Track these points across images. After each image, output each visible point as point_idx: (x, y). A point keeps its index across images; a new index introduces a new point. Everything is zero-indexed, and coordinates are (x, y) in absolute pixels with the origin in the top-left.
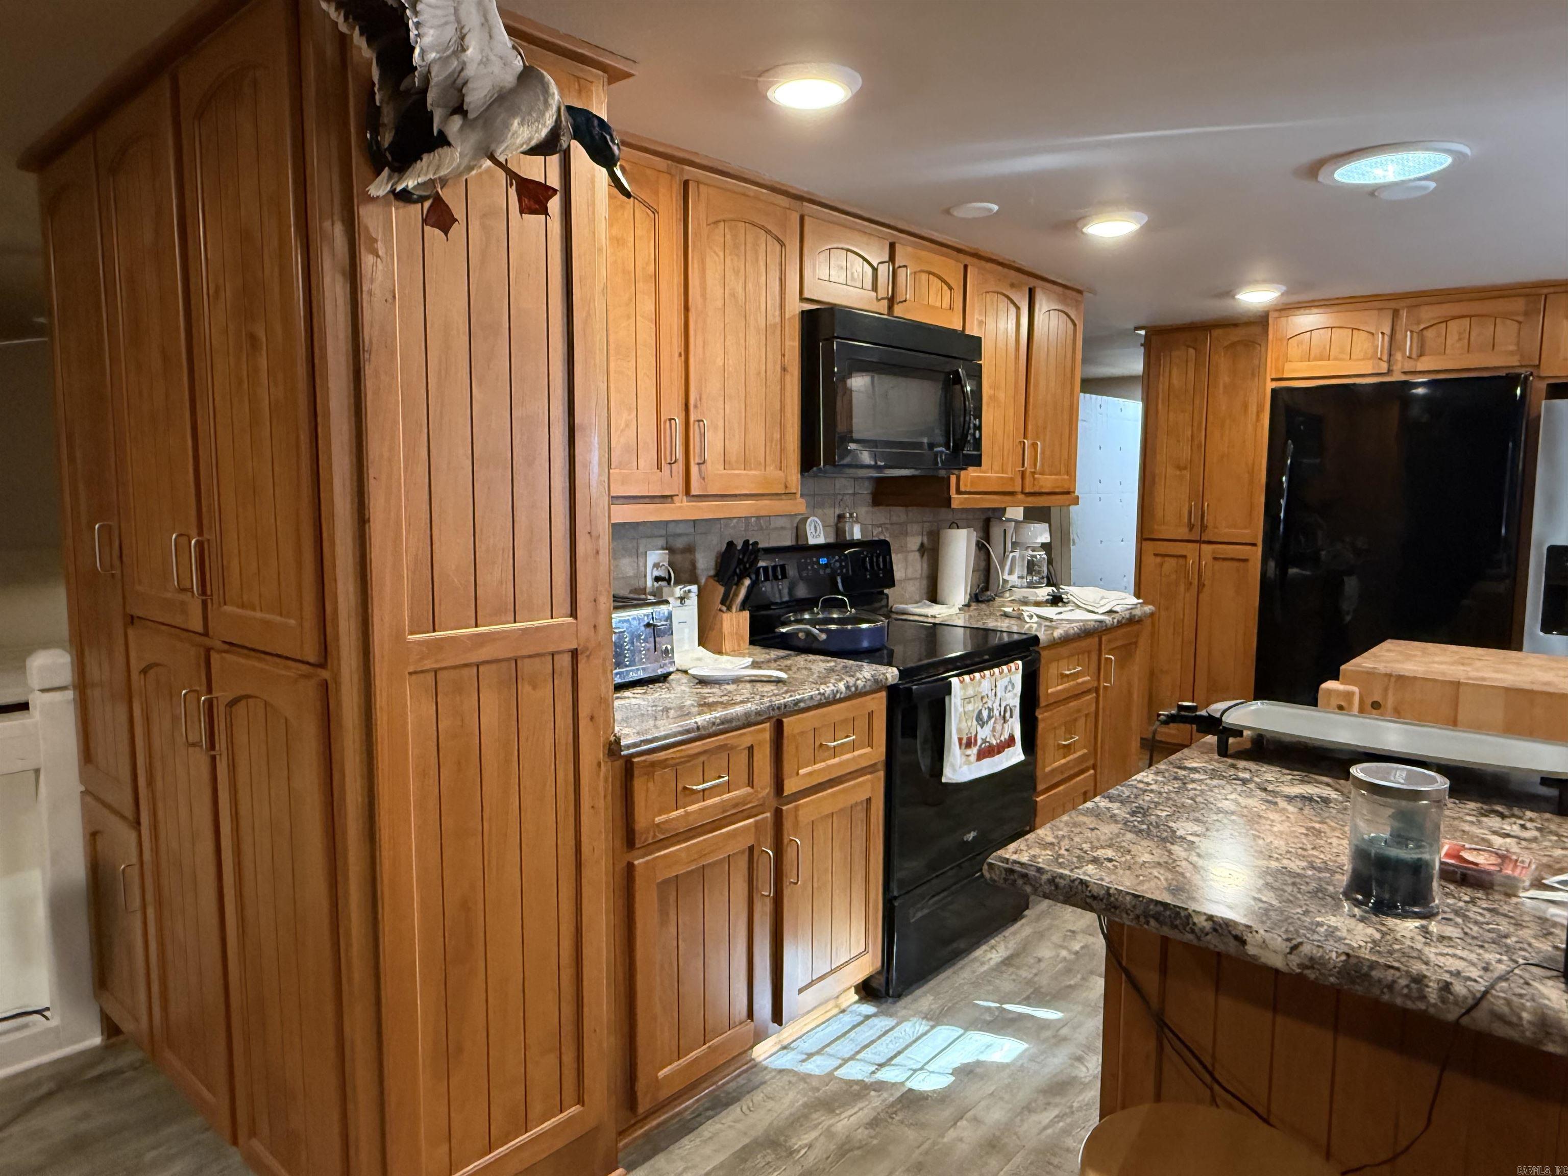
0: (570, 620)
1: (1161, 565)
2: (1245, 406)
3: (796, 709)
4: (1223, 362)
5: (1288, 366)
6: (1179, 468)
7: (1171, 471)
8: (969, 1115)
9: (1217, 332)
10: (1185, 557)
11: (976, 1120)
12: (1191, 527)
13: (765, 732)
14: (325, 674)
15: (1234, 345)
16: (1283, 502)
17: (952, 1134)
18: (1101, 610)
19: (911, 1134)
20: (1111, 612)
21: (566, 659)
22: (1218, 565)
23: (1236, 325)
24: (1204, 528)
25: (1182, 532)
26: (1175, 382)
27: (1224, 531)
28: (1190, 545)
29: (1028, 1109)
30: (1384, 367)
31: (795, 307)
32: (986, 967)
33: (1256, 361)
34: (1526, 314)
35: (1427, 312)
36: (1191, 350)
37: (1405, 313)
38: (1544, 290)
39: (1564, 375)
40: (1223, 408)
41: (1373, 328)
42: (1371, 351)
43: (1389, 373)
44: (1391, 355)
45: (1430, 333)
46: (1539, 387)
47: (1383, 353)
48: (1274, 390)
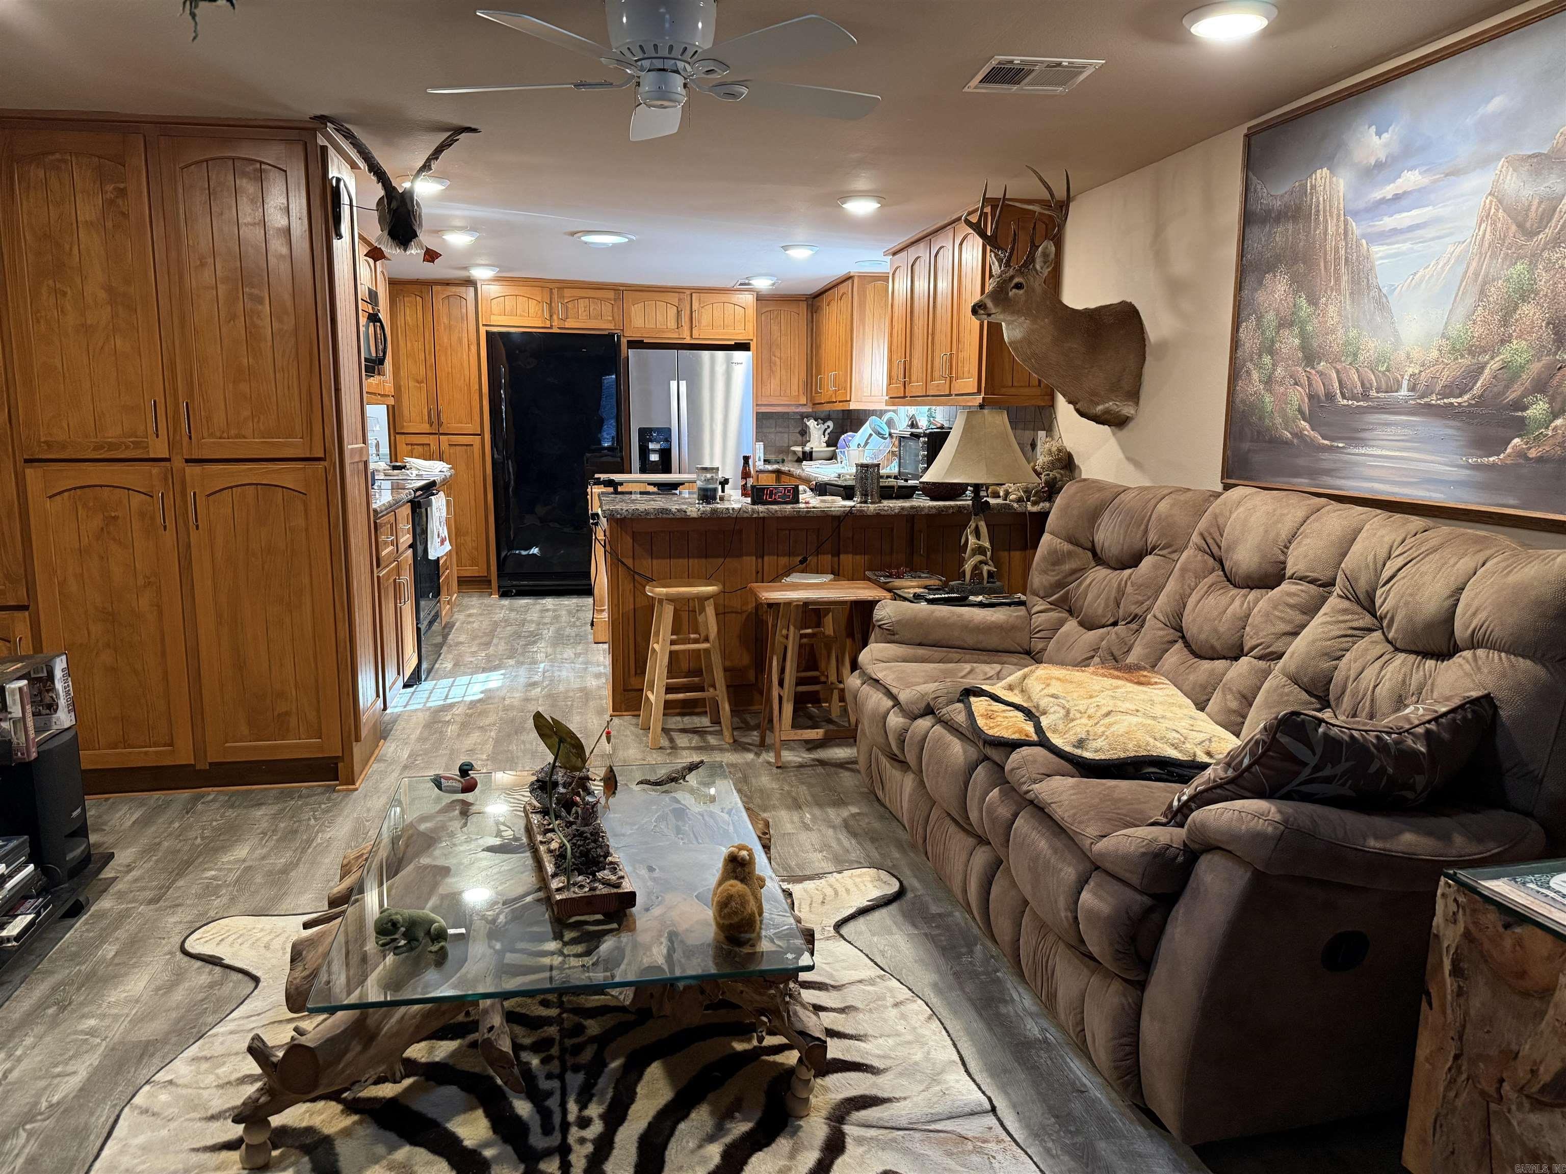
1: (412, 451)
3: (398, 505)
4: (441, 307)
5: (493, 318)
6: (418, 382)
7: (412, 383)
9: (436, 287)
10: (428, 445)
12: (431, 424)
13: (393, 518)
15: (449, 295)
16: (503, 406)
22: (452, 450)
24: (440, 424)
25: (426, 428)
26: (409, 320)
27: (454, 426)
28: (432, 437)
30: (548, 324)
33: (464, 311)
34: (615, 300)
35: (567, 293)
36: (418, 298)
37: (555, 291)
38: (621, 288)
39: (636, 336)
40: (446, 340)
41: (539, 299)
42: (540, 312)
43: (551, 327)
44: (551, 316)
45: (570, 305)
46: (624, 341)
47: (547, 315)
48: (487, 332)
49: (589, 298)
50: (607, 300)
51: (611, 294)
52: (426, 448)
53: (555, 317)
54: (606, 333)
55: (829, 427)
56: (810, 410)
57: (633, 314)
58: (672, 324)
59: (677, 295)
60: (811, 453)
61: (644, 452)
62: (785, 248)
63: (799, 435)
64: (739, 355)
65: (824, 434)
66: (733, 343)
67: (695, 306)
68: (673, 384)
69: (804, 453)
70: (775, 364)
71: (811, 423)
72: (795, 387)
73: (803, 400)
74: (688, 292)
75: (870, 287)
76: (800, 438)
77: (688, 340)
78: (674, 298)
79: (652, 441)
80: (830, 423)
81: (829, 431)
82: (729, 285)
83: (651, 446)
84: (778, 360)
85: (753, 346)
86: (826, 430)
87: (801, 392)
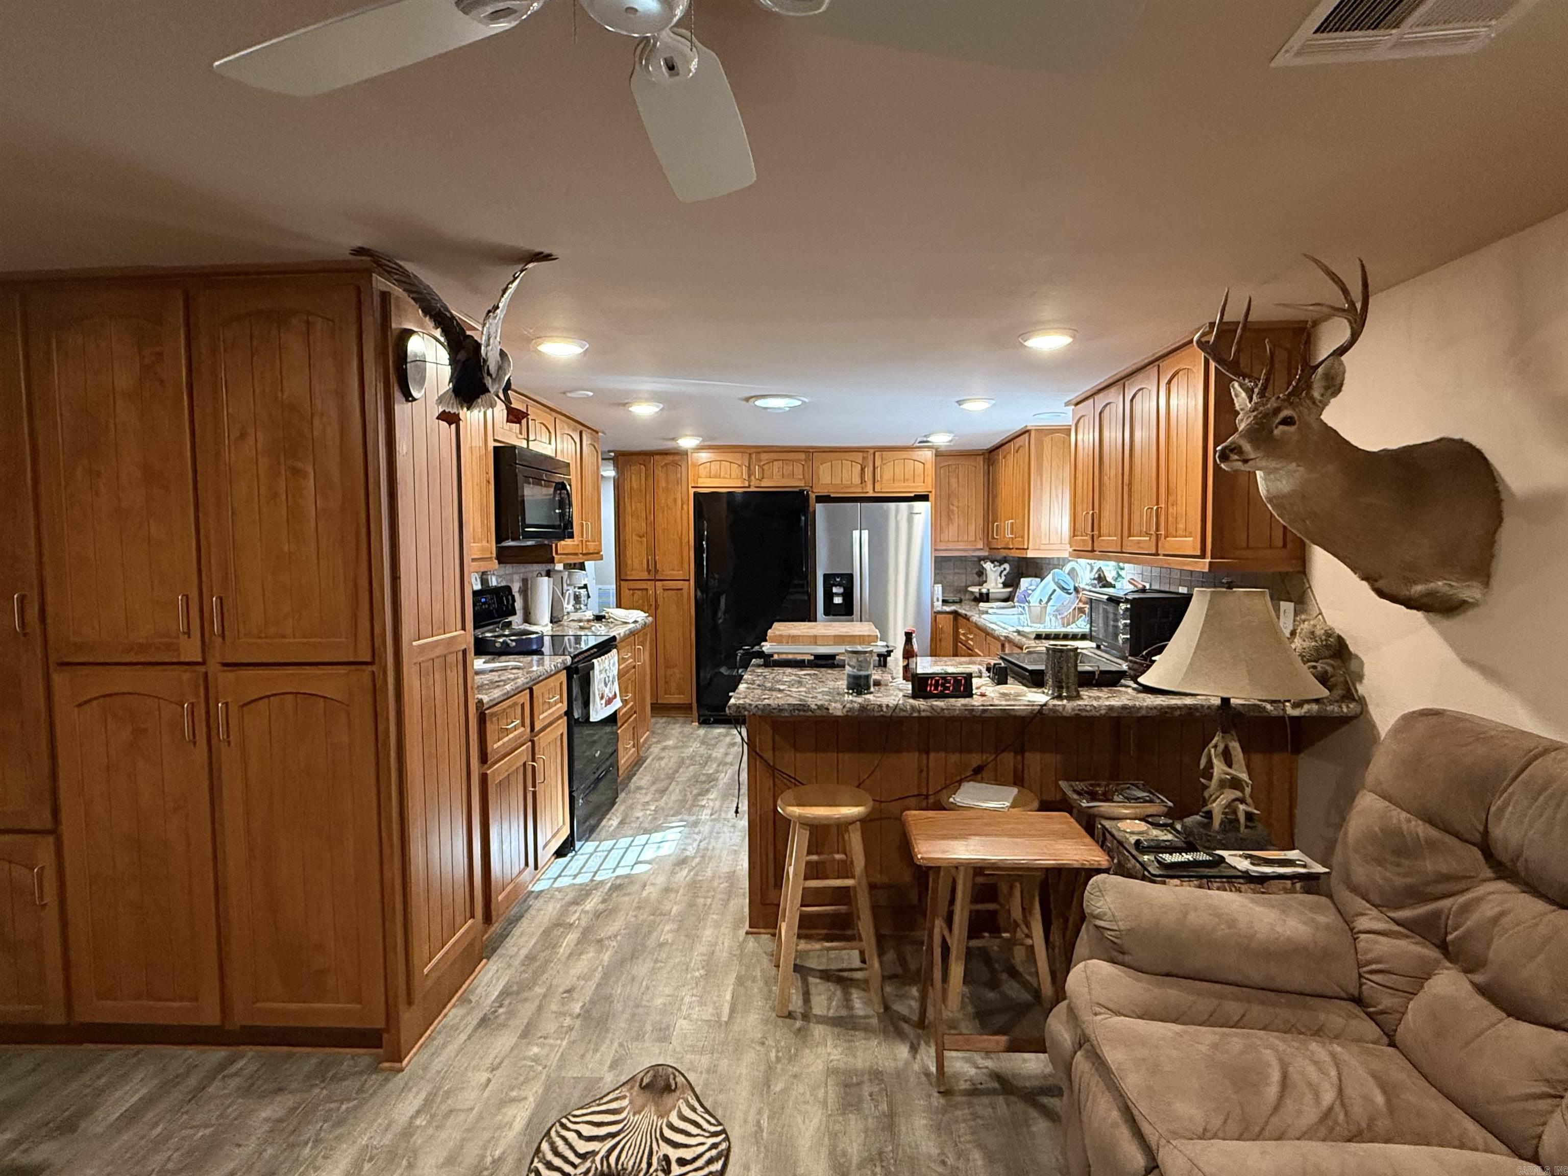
0: (462, 632)
1: (633, 595)
2: (675, 500)
3: (538, 681)
4: (660, 473)
5: (700, 480)
6: (640, 537)
7: (635, 538)
8: (648, 883)
9: (656, 457)
10: (647, 589)
11: (653, 884)
12: (649, 571)
13: (525, 697)
14: (374, 668)
15: (666, 464)
16: (705, 555)
17: (645, 894)
18: (631, 621)
19: (627, 899)
20: (635, 622)
21: (460, 654)
22: (666, 593)
23: (666, 454)
24: (656, 571)
25: (645, 575)
26: (635, 485)
27: (668, 573)
28: (649, 582)
29: (673, 873)
30: (747, 484)
31: (492, 444)
32: (612, 828)
33: (679, 475)
34: (805, 461)
35: (764, 457)
36: (642, 467)
37: (754, 456)
38: (811, 450)
39: (823, 492)
40: (663, 501)
41: (739, 463)
42: (739, 474)
43: (749, 487)
44: (749, 477)
45: (766, 467)
46: (813, 496)
47: (745, 476)
48: (695, 494)
49: (783, 461)
50: (799, 461)
51: (803, 457)
52: (645, 592)
53: (753, 478)
54: (797, 490)
55: (1005, 569)
56: (986, 554)
57: (821, 471)
58: (857, 480)
59: (861, 454)
60: (988, 594)
61: (829, 596)
62: (960, 403)
63: (976, 576)
64: (919, 506)
65: (1000, 576)
66: (912, 495)
67: (878, 463)
68: (856, 534)
69: (981, 594)
70: (953, 511)
71: (988, 566)
72: (972, 533)
73: (980, 545)
74: (872, 451)
75: (1047, 439)
76: (977, 578)
77: (871, 494)
78: (859, 457)
79: (836, 586)
80: (1007, 566)
81: (1005, 573)
82: (909, 444)
83: (835, 590)
84: (955, 509)
85: (932, 497)
86: (1002, 572)
87: (978, 538)
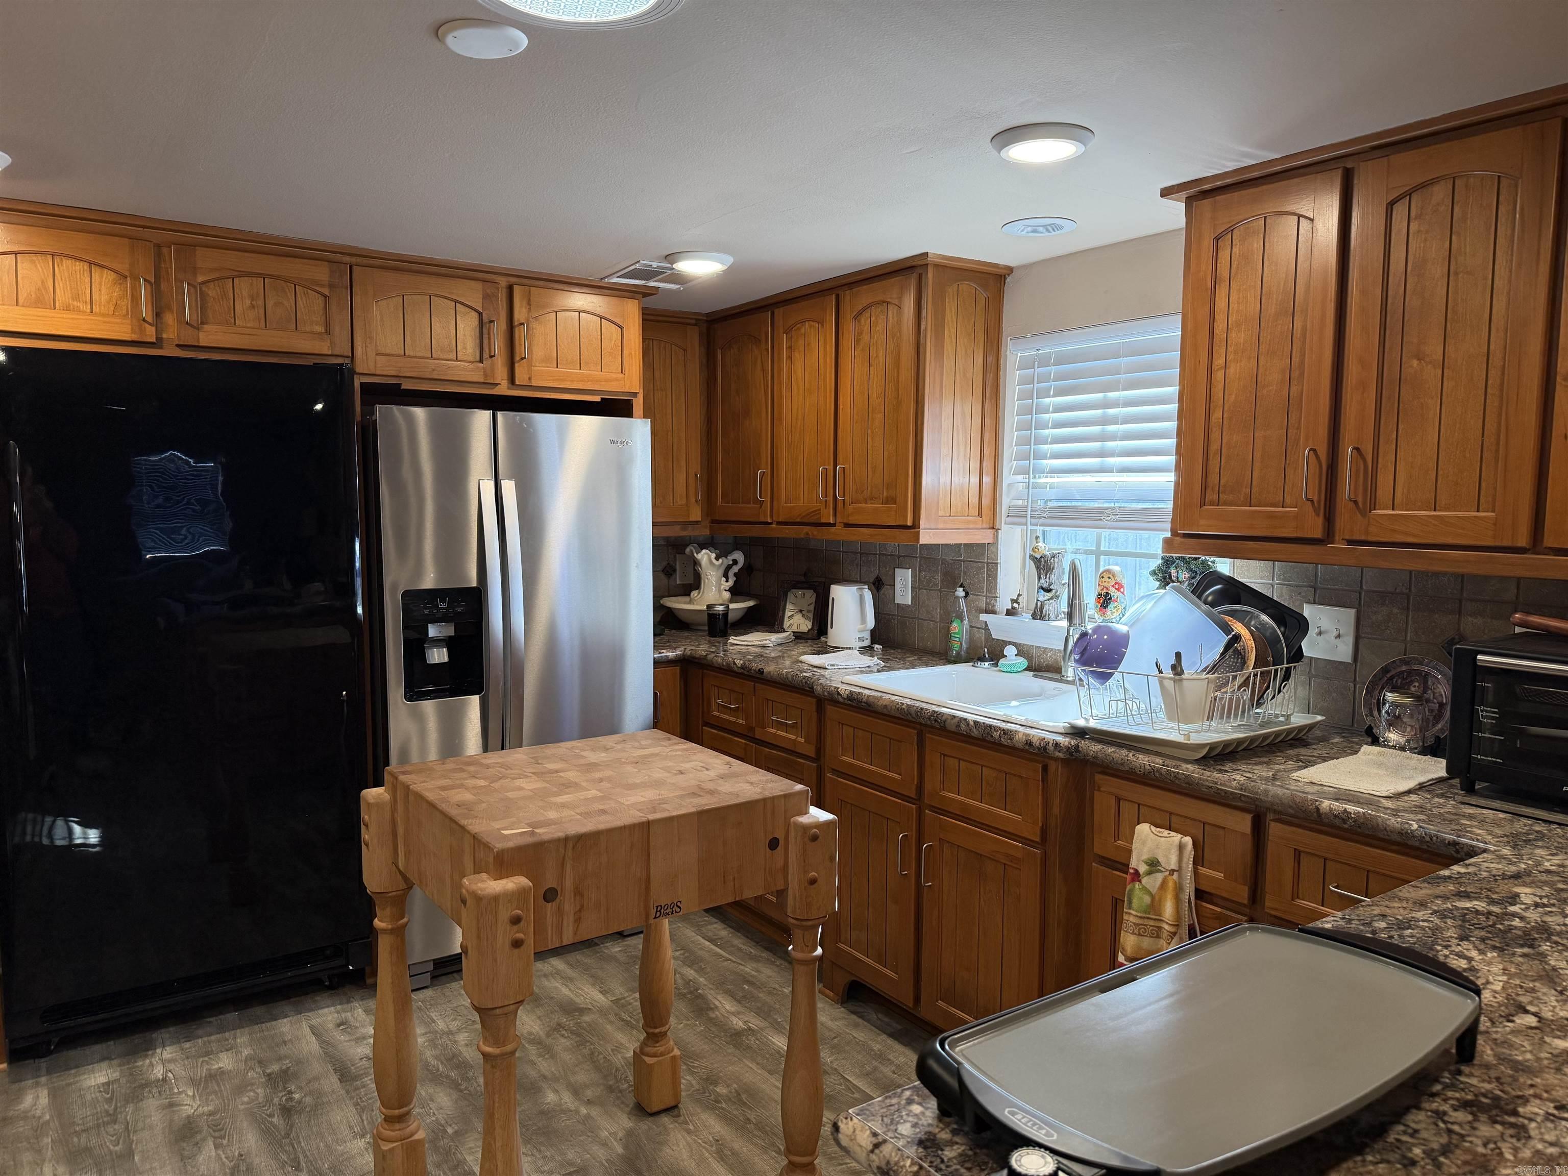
30: (150, 334)
34: (331, 286)
35: (206, 259)
37: (171, 251)
38: (347, 259)
39: (385, 373)
41: (124, 268)
42: (126, 303)
43: (158, 343)
44: (158, 315)
45: (212, 292)
46: (359, 384)
47: (145, 310)
49: (264, 276)
50: (309, 280)
51: (321, 273)
53: (170, 319)
55: (735, 562)
56: (706, 531)
57: (376, 322)
58: (467, 350)
59: (477, 284)
60: (726, 615)
63: (662, 576)
65: (726, 575)
66: (597, 399)
67: (520, 314)
69: (714, 616)
72: (681, 489)
73: (696, 514)
74: (503, 282)
77: (503, 389)
78: (469, 291)
79: (435, 621)
80: (739, 556)
81: (735, 569)
83: (433, 631)
85: (638, 405)
86: (729, 567)
87: (693, 500)
